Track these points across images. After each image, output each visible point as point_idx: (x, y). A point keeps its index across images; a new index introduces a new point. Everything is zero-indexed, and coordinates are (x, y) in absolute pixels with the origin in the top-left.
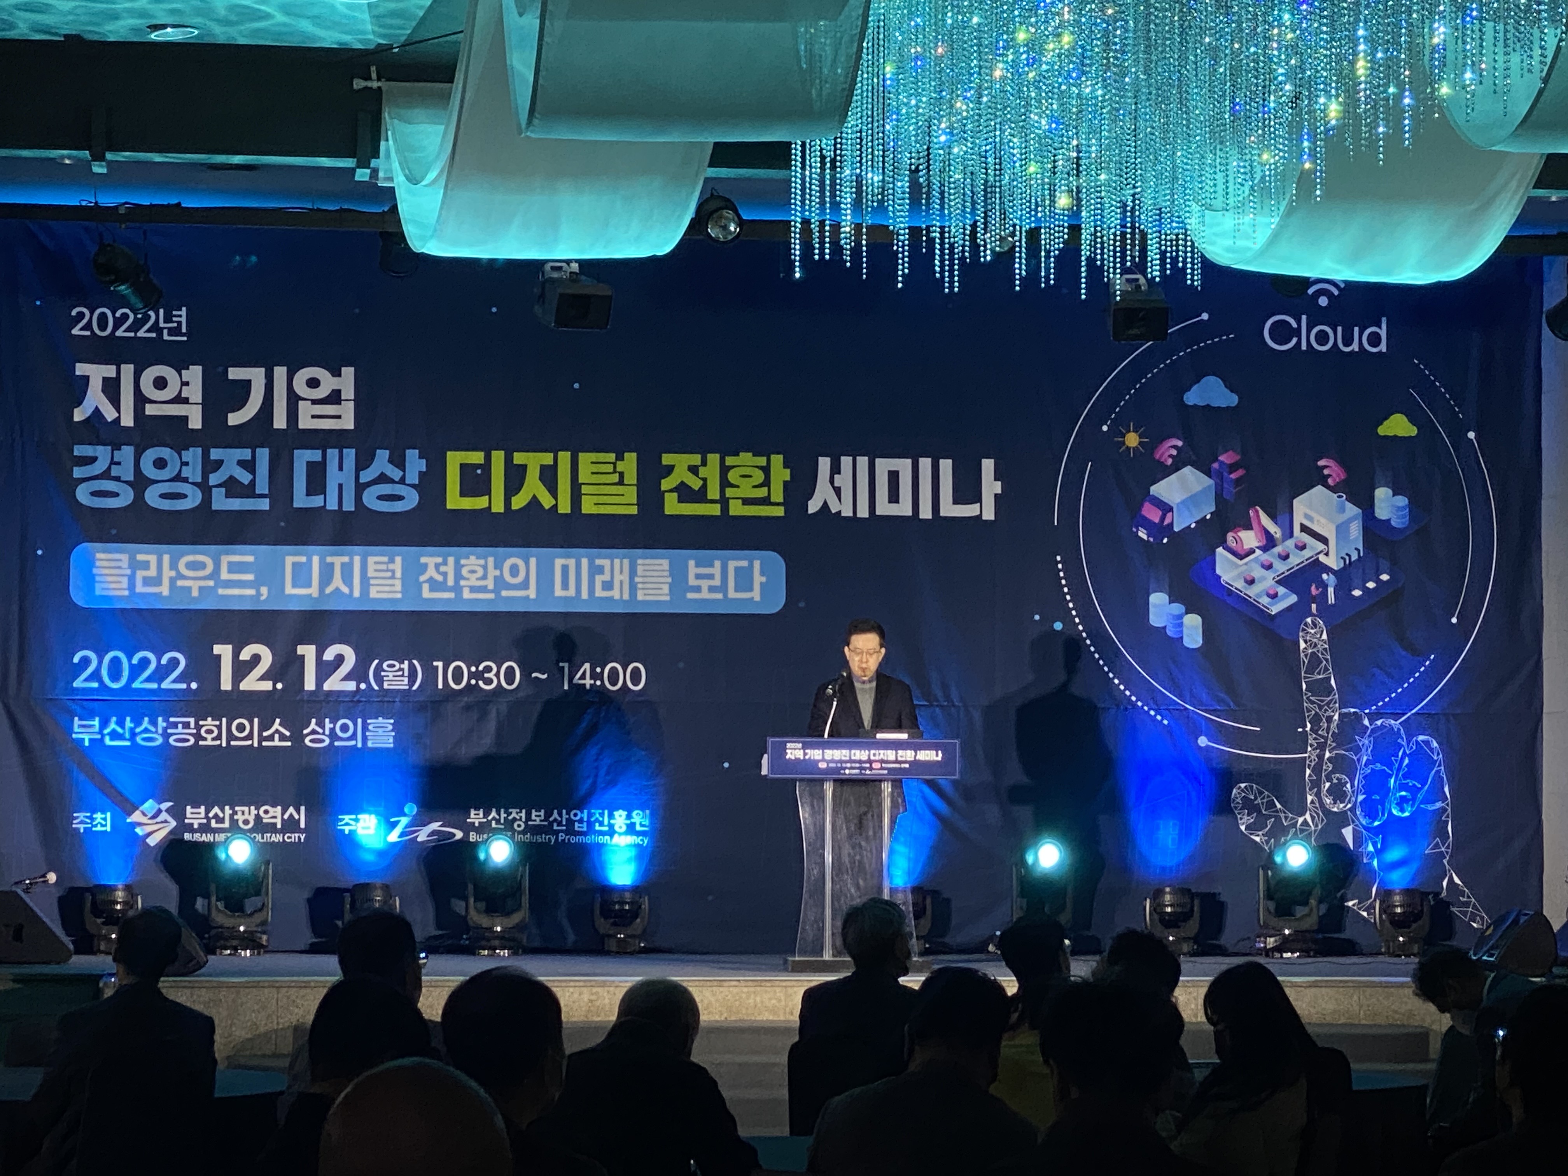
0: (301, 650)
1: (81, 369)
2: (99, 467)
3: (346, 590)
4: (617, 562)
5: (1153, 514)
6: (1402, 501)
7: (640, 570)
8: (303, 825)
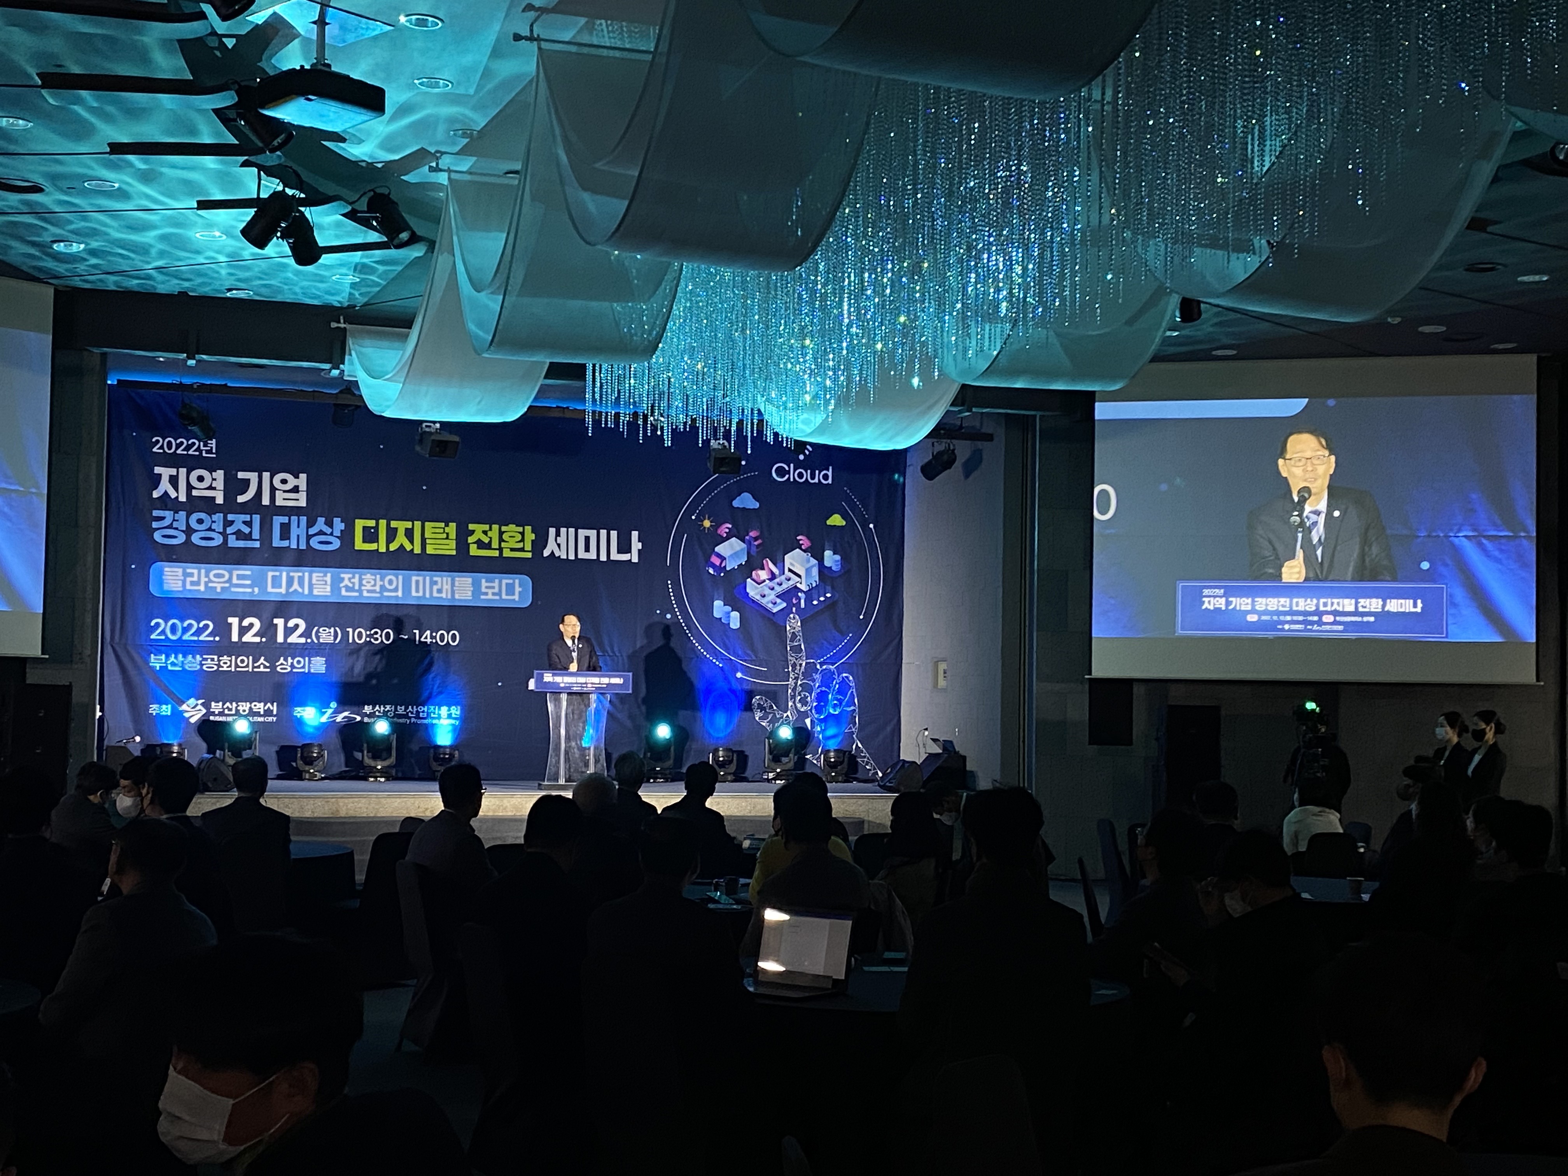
0: (276, 621)
1: (157, 470)
2: (167, 522)
3: (300, 590)
4: (445, 579)
5: (716, 561)
6: (838, 557)
7: (457, 584)
8: (275, 713)
